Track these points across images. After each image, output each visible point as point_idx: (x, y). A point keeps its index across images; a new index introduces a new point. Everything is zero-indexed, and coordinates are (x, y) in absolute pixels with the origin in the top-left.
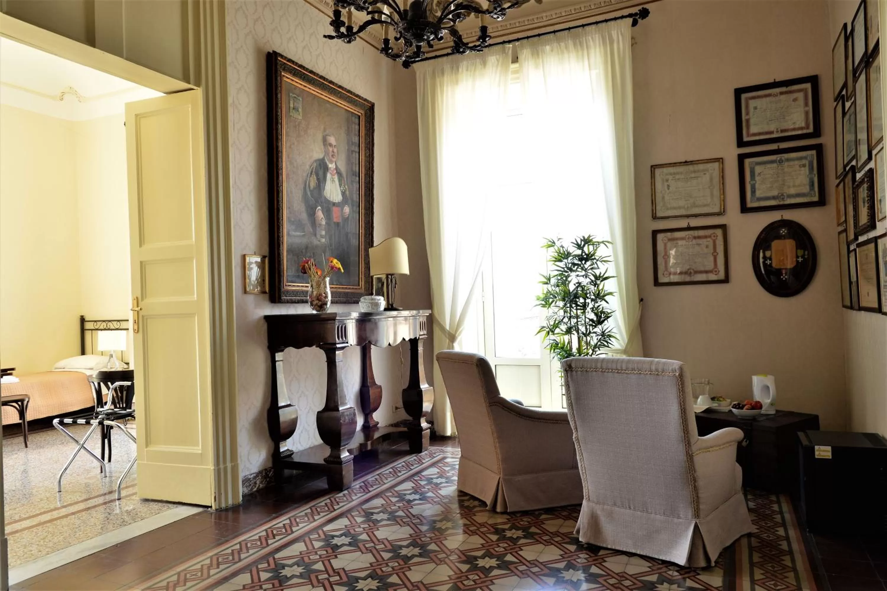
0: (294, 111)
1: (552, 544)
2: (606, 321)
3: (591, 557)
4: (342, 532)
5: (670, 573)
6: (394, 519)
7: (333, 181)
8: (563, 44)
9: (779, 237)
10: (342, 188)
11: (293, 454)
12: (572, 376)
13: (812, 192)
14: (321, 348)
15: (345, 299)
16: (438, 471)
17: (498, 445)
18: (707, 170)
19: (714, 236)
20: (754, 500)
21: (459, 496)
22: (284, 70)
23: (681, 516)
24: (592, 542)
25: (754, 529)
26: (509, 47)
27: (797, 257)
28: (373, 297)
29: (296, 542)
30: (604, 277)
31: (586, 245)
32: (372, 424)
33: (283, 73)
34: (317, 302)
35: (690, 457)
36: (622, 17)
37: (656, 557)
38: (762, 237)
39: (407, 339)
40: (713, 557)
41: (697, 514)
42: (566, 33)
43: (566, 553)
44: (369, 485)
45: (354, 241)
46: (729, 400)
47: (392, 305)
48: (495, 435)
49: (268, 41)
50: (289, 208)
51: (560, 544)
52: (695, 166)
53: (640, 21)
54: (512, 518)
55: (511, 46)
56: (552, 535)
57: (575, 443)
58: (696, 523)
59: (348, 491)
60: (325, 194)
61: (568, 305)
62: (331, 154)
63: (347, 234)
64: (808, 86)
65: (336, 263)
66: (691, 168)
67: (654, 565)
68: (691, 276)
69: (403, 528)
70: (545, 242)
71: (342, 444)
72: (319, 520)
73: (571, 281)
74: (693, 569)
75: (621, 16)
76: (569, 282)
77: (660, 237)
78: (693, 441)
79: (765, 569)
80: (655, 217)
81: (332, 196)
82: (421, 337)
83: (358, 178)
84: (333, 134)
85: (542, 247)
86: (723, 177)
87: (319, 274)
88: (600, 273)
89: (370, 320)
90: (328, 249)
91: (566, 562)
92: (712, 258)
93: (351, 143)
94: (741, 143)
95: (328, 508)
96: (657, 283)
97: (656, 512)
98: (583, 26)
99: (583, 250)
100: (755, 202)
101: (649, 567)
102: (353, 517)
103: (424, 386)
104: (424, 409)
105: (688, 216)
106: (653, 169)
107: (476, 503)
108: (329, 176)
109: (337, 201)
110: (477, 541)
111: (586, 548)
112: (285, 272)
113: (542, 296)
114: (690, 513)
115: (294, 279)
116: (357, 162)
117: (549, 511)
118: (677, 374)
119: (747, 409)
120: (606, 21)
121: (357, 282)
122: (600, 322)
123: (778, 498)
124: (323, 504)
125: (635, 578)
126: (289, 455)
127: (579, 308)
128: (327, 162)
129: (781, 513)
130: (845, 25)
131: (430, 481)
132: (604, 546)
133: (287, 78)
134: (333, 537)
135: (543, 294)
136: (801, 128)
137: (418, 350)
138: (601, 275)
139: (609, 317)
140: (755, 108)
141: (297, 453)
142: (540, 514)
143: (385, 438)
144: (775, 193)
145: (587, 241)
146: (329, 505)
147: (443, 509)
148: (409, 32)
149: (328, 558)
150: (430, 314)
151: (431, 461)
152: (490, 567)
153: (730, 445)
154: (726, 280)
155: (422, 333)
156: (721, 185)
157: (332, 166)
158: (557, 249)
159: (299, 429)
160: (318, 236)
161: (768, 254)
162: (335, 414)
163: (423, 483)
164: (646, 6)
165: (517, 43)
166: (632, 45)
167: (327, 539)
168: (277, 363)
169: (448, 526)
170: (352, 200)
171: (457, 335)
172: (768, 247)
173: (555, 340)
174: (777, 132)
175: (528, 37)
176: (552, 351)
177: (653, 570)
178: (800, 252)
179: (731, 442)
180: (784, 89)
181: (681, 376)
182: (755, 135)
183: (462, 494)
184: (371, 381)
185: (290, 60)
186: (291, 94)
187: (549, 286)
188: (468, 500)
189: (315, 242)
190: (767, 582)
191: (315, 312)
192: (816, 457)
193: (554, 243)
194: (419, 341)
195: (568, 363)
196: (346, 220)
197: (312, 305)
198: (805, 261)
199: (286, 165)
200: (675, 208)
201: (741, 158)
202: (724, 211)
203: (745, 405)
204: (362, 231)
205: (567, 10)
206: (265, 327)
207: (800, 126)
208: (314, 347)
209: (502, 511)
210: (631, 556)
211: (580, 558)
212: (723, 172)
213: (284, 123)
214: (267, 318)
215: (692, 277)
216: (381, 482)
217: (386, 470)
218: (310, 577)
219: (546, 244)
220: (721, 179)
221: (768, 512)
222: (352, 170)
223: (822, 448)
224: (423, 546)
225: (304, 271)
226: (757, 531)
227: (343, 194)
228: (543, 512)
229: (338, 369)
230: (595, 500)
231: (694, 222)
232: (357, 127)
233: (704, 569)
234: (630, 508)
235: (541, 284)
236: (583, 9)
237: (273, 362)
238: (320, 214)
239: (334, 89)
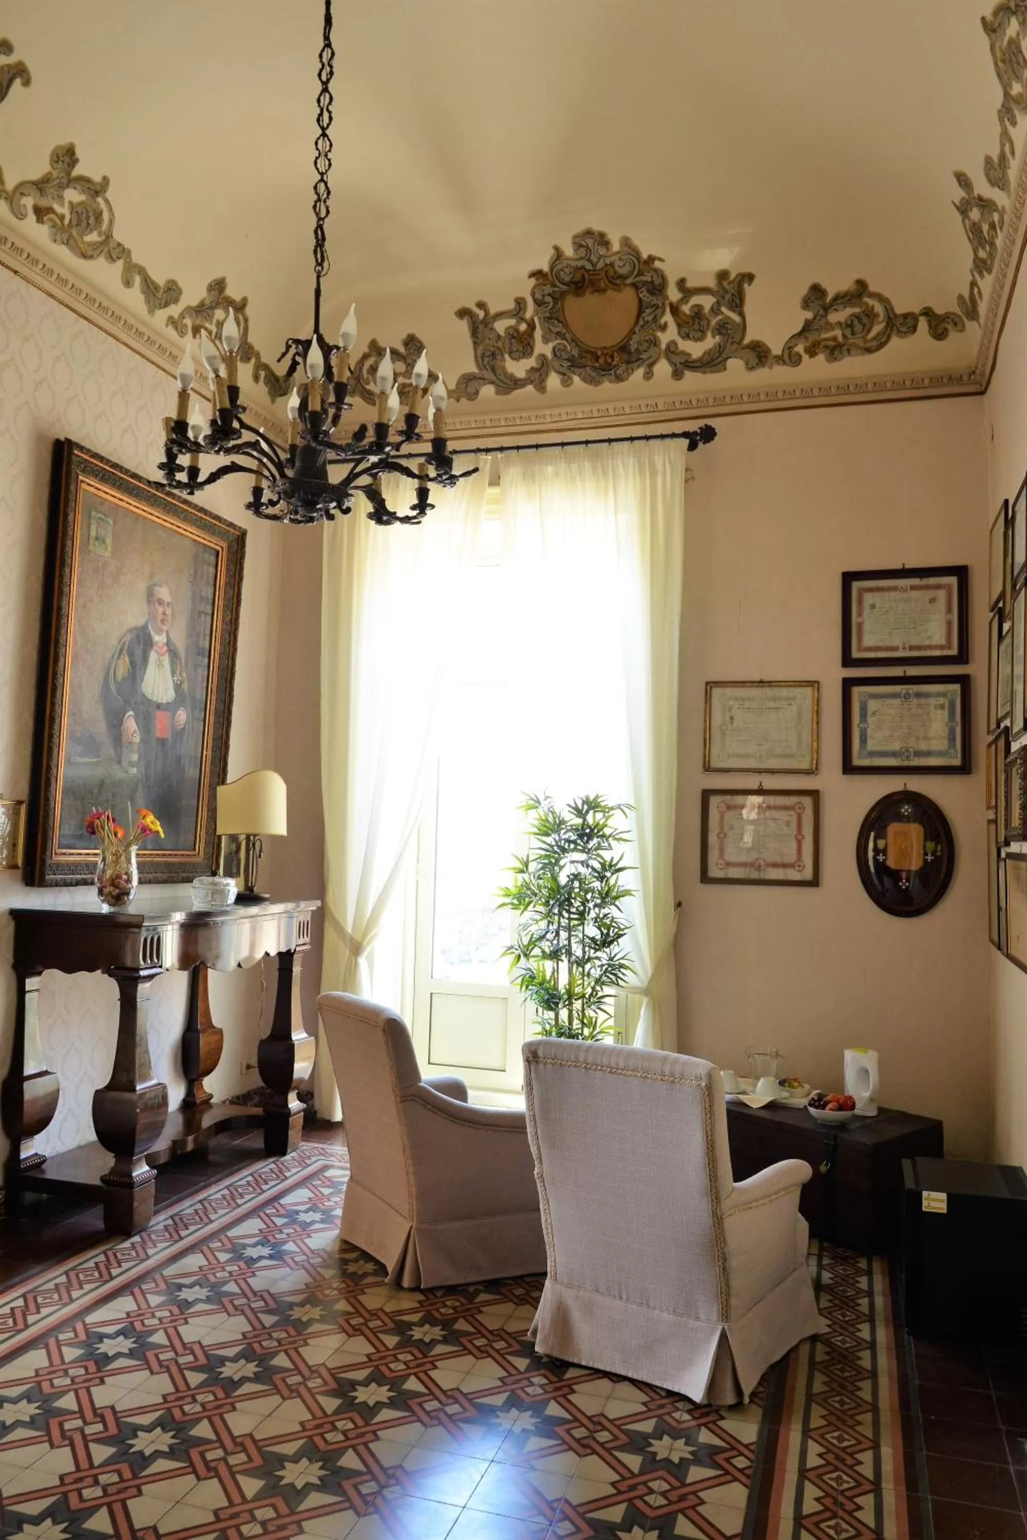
0: (97, 544)
1: (490, 1356)
2: (615, 943)
3: (551, 1382)
4: (119, 1327)
5: (677, 1415)
6: (217, 1298)
7: (160, 665)
8: (574, 466)
9: (899, 818)
10: (175, 678)
11: (44, 1161)
12: (537, 1070)
13: (952, 750)
14: (110, 976)
15: (165, 876)
16: (312, 1195)
17: (411, 1169)
18: (794, 698)
19: (800, 808)
20: (832, 1268)
21: (342, 1251)
22: (83, 471)
23: (701, 1316)
24: (556, 1354)
25: (822, 1326)
26: (486, 460)
27: (926, 854)
28: (216, 879)
29: (31, 1349)
30: (619, 866)
31: (591, 812)
32: (199, 1098)
33: (81, 478)
34: (111, 889)
35: (718, 1220)
36: (674, 436)
37: (658, 1384)
38: (873, 816)
39: (273, 953)
40: (748, 1386)
41: (725, 1314)
42: (581, 450)
43: (510, 1375)
44: (180, 1225)
45: (191, 771)
46: (807, 1086)
47: (250, 889)
48: (408, 1153)
49: (59, 419)
50: (74, 714)
51: (502, 1355)
52: (776, 689)
53: (701, 444)
54: (428, 1298)
55: (490, 458)
56: (490, 1337)
57: (538, 1182)
58: (724, 1329)
59: (142, 1238)
60: (144, 690)
61: (556, 911)
62: (160, 617)
63: (178, 759)
64: (953, 581)
65: (152, 821)
66: (769, 692)
67: (653, 1400)
68: (760, 871)
69: (234, 1320)
70: (524, 800)
71: (136, 1151)
72: (82, 1298)
73: (563, 867)
74: (714, 1408)
75: (670, 432)
76: (561, 868)
77: (714, 801)
78: (723, 1194)
79: (828, 1407)
80: (707, 768)
81: (156, 692)
82: (298, 949)
83: (206, 660)
84: (167, 583)
85: (518, 808)
86: (817, 712)
87: (119, 835)
88: (612, 859)
89: (206, 925)
90: (140, 786)
91: (507, 1394)
92: (794, 844)
93: (198, 599)
94: (847, 661)
95: (100, 1273)
96: (705, 878)
97: (661, 1308)
98: (610, 441)
99: (585, 820)
100: (865, 758)
101: (644, 1404)
102: (143, 1293)
103: (298, 1035)
104: (296, 1075)
105: (760, 771)
106: (709, 688)
107: (370, 1267)
108: (153, 656)
109: (164, 701)
110: (361, 1347)
111: (545, 1363)
112: (57, 830)
113: (514, 891)
114: (714, 1316)
115: (73, 841)
116: (208, 632)
117: (493, 1285)
118: (704, 1084)
119: (831, 1110)
120: (647, 438)
121: (191, 843)
122: (606, 942)
123: (870, 1264)
124: (91, 1264)
125: (618, 1427)
126: (36, 1164)
127: (572, 916)
128: (152, 633)
129: (870, 1294)
130: (1006, 501)
131: (292, 1216)
132: (576, 1361)
133: (88, 484)
134: (101, 1337)
135: (516, 887)
136: (941, 647)
137: (291, 971)
138: (614, 862)
139: (620, 936)
140: (873, 607)
141: (52, 1158)
142: (477, 1293)
143: (222, 1127)
144: (897, 746)
145: (593, 805)
146: (102, 1266)
147: (310, 1280)
148: (293, 496)
149: (86, 1385)
150: (318, 908)
151: (302, 1173)
152: (377, 1403)
153: (787, 1193)
154: (815, 882)
155: (301, 941)
156: (815, 726)
157: (159, 639)
158: (542, 813)
159: (60, 1113)
160: (125, 763)
161: (881, 844)
162: (127, 1095)
163: (279, 1221)
164: (711, 422)
165: (499, 455)
166: (686, 481)
167: (90, 1341)
168: (27, 996)
169: (312, 1316)
170: (193, 698)
171: (365, 944)
172: (881, 835)
173: (530, 970)
174: (904, 648)
175: (518, 448)
176: (524, 988)
177: (649, 1410)
178: (930, 845)
179: (791, 1186)
180: (916, 581)
181: (709, 1087)
182: (869, 649)
183: (346, 1246)
184: (204, 1020)
185: (95, 456)
186: (93, 514)
187: (526, 876)
188: (356, 1261)
189: (119, 774)
190: (828, 1433)
191: (105, 909)
192: (924, 1209)
193: (538, 802)
194: (295, 956)
195: (533, 1048)
196: (179, 734)
197: (101, 892)
198: (937, 859)
199: (75, 639)
200: (741, 756)
201: (848, 684)
202: (817, 768)
203: (829, 1102)
204: (208, 753)
205: (585, 409)
206: (11, 928)
207: (939, 643)
208: (99, 971)
209: (412, 1286)
210: (618, 1382)
211: (532, 1384)
212: (818, 704)
213: (76, 564)
214: (16, 914)
215: (762, 873)
216: (204, 1217)
217: (216, 1192)
218: (48, 1424)
219: (525, 804)
220: (815, 715)
221: (851, 1292)
222: (198, 647)
223: (934, 1195)
224: (263, 1359)
225: (92, 830)
226: (828, 1330)
227: (178, 687)
228: (483, 1288)
229: (140, 1015)
230: (566, 1281)
231: (771, 782)
232: (212, 570)
233: (732, 1408)
234: (621, 1298)
235: (512, 872)
236: (611, 412)
237: (21, 993)
238: (131, 724)
239: (175, 505)
